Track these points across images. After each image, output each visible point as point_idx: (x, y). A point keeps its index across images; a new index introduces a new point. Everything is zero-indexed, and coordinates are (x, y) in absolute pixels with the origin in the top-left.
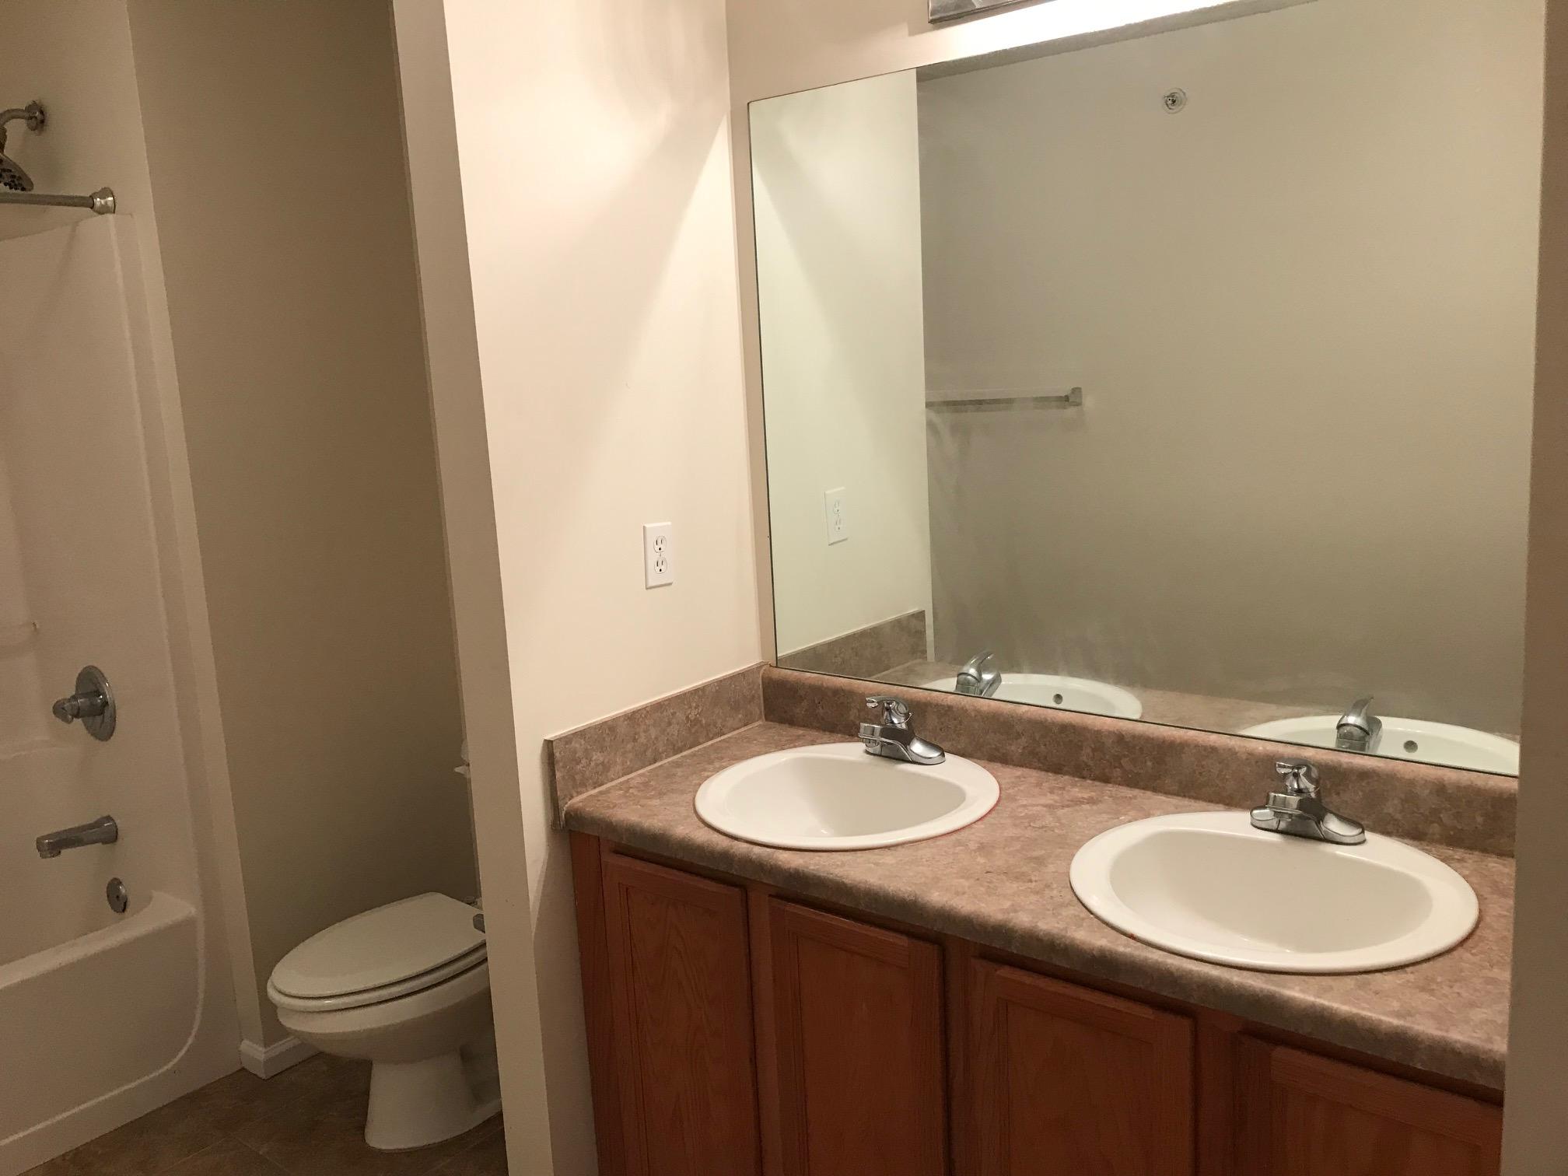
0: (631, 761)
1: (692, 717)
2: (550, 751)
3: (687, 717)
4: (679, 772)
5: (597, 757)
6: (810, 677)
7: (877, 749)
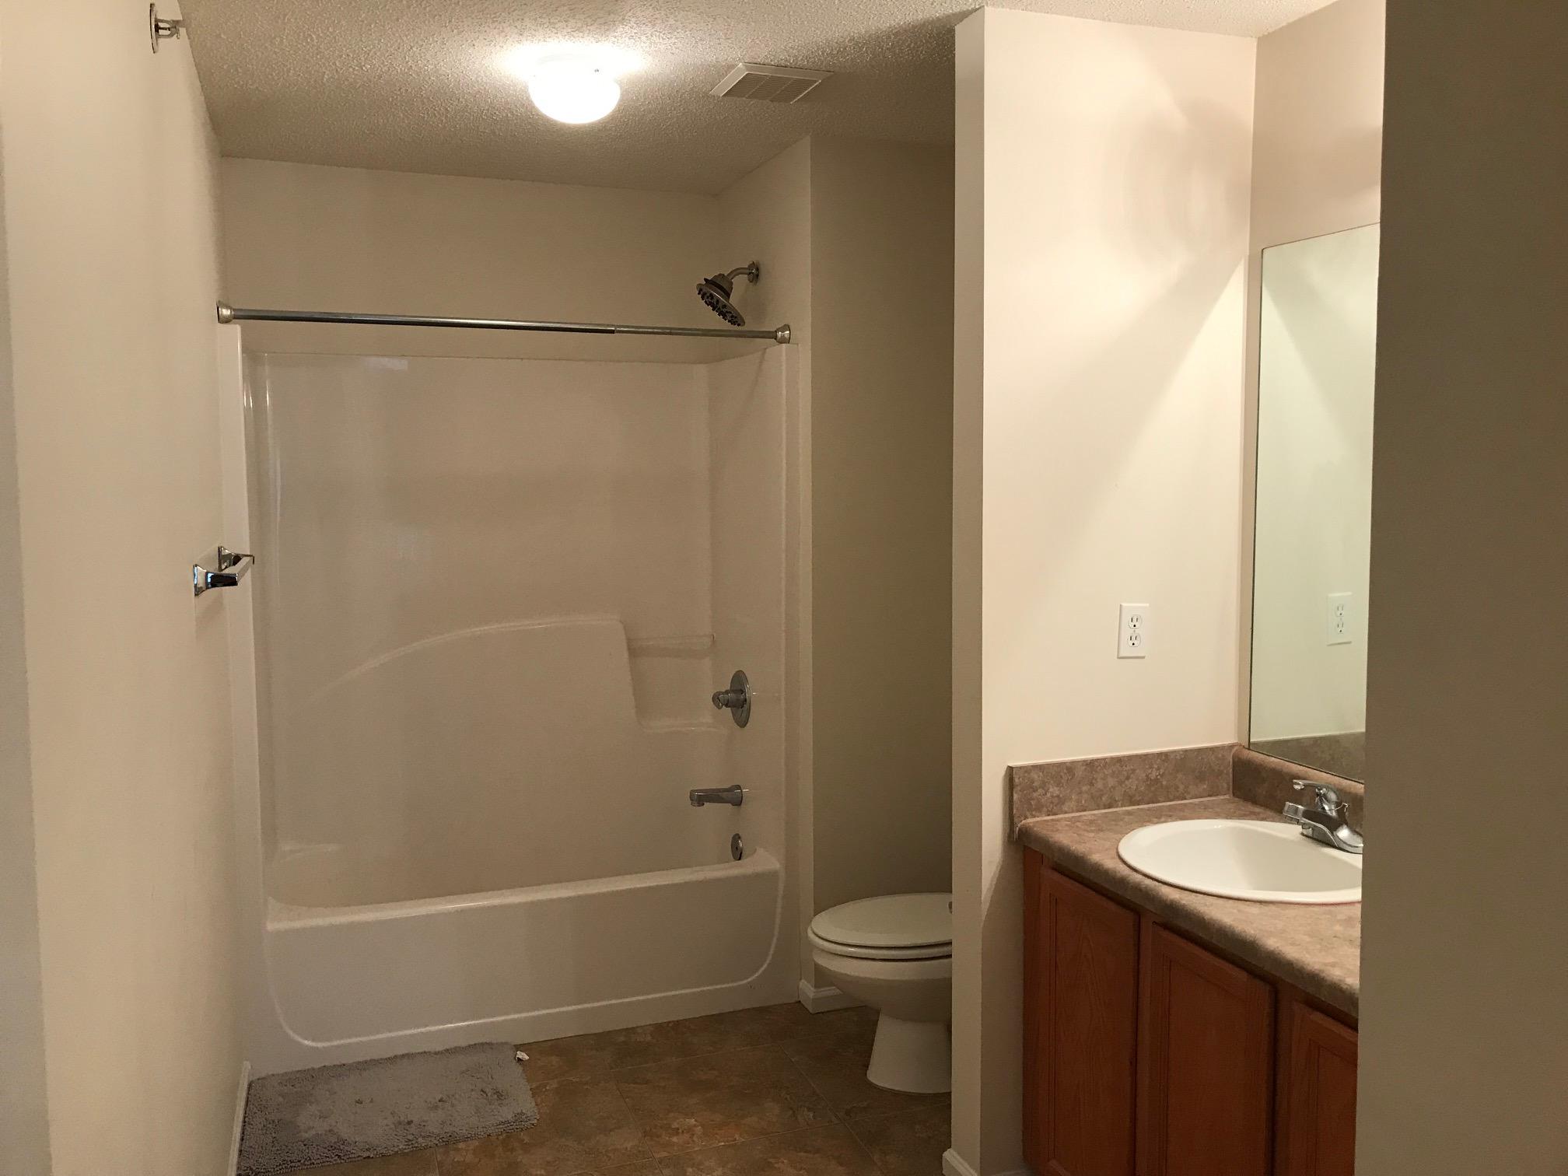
0: (1085, 801)
1: (1153, 776)
2: (1011, 776)
3: (1147, 776)
4: (1127, 818)
5: (1054, 790)
6: (1274, 761)
7: (1309, 832)
